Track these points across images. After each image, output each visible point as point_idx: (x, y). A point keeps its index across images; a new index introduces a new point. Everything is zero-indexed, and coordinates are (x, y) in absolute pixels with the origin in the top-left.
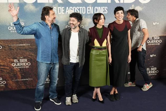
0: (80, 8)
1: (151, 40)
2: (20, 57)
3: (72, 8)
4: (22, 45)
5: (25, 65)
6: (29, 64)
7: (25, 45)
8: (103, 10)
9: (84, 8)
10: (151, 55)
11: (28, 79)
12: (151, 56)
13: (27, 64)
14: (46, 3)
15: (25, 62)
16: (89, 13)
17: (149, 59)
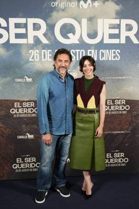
0: (76, 52)
8: (113, 55)
9: (82, 52)
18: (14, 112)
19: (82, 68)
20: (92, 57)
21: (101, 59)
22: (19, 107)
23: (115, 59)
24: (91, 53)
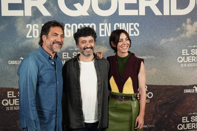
3: (69, 26)
8: (131, 29)
14: (19, 16)
16: (103, 35)
18: (7, 104)
22: (13, 96)
23: (133, 35)
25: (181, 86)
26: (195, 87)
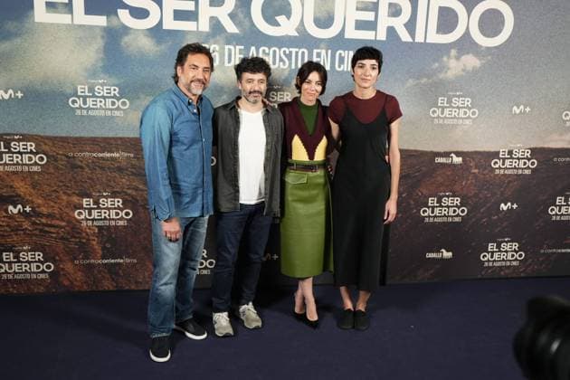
0: (291, 52)
1: (504, 159)
2: (99, 192)
3: (267, 51)
4: (108, 155)
5: (114, 217)
6: (127, 214)
7: (118, 155)
9: (303, 53)
10: (502, 205)
11: (122, 261)
12: (504, 207)
13: (122, 214)
15: (115, 208)
17: (496, 217)
19: (301, 84)
20: (322, 64)
21: (337, 69)
24: (319, 55)
25: (432, 152)
26: (453, 155)
